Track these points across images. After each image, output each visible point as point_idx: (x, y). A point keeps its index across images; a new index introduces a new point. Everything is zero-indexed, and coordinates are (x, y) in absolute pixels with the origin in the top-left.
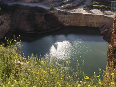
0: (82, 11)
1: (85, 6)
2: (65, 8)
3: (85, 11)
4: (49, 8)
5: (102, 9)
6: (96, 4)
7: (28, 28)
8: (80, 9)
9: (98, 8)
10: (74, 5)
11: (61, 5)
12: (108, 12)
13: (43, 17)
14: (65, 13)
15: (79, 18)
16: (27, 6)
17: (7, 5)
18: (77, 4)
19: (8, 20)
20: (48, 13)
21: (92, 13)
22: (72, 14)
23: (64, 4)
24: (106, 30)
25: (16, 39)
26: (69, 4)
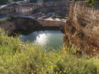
0: (51, 19)
1: (52, 17)
2: (43, 18)
3: (52, 19)
4: (35, 18)
5: (60, 18)
6: (57, 16)
7: (25, 28)
8: (50, 18)
9: (58, 18)
10: (47, 16)
11: (41, 16)
12: (63, 19)
13: (32, 23)
14: (43, 21)
15: (49, 23)
16: (24, 17)
17: (14, 17)
18: (48, 16)
19: (15, 24)
20: (35, 20)
21: (55, 20)
22: (46, 21)
23: (42, 16)
24: (62, 28)
25: (19, 33)
26: (45, 16)
